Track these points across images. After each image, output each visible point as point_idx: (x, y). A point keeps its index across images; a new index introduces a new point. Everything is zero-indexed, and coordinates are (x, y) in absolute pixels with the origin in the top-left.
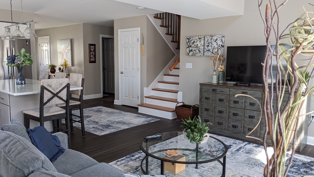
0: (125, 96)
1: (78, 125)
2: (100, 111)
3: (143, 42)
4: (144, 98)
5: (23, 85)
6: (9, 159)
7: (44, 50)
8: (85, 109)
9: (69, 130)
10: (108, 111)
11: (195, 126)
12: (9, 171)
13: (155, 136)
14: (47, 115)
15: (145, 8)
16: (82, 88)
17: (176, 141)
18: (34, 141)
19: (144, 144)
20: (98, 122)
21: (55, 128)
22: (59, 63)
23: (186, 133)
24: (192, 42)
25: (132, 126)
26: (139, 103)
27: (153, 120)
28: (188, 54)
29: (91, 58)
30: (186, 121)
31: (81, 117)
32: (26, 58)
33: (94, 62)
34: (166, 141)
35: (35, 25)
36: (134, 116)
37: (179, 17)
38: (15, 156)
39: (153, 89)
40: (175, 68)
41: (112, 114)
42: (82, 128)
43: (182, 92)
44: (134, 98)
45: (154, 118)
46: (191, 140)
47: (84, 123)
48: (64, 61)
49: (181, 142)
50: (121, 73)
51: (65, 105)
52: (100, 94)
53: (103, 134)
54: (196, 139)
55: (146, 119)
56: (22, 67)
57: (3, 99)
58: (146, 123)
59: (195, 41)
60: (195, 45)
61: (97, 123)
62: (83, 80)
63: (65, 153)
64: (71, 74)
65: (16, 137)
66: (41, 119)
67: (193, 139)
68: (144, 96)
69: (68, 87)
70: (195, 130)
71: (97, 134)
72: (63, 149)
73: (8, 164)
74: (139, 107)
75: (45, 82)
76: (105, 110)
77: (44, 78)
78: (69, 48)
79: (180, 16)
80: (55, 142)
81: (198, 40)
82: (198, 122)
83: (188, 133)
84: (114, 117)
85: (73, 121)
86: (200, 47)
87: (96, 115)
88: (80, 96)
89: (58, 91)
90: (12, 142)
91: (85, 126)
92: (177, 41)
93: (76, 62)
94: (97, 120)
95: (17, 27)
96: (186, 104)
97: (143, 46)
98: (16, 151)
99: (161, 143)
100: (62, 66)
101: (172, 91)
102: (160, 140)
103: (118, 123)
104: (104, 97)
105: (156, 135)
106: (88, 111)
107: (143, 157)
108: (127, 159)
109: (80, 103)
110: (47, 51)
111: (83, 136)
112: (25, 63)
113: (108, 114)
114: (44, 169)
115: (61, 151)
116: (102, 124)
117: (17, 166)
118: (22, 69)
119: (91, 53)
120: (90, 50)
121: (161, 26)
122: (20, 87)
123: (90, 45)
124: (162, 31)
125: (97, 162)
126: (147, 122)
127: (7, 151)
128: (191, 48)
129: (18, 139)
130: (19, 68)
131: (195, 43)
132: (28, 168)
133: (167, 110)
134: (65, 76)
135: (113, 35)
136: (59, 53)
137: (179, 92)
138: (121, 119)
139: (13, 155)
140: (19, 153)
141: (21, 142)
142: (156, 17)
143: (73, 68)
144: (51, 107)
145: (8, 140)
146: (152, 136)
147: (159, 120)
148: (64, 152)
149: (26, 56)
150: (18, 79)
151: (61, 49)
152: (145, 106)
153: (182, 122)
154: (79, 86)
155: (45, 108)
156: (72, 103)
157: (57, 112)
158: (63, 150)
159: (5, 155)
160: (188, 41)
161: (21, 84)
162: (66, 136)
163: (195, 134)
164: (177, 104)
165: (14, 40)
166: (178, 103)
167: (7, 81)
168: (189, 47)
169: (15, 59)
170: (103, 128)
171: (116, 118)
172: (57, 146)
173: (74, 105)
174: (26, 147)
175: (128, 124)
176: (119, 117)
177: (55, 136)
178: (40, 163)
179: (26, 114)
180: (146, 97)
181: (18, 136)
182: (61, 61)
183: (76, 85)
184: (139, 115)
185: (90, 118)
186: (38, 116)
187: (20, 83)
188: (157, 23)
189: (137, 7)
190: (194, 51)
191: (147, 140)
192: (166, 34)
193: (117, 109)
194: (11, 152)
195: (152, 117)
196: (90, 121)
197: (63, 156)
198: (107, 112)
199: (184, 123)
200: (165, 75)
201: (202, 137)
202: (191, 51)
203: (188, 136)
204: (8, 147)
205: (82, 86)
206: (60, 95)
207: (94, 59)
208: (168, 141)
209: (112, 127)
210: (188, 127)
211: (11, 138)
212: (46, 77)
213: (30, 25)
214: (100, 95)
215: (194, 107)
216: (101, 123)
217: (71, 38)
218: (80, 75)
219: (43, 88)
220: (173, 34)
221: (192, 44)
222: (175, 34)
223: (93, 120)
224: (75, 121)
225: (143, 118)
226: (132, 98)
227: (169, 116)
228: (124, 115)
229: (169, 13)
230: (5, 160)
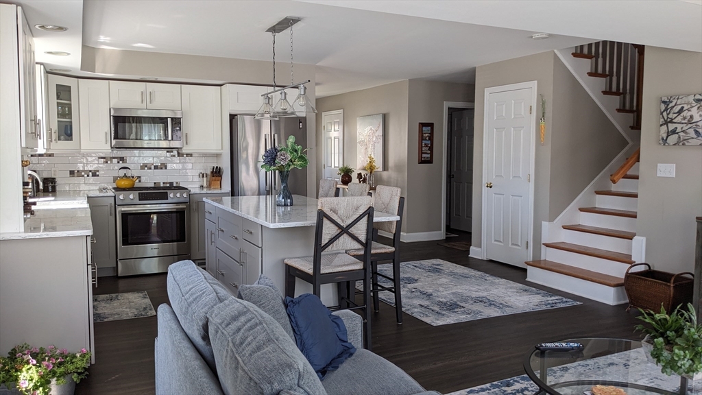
0: (495, 241)
1: (388, 297)
2: (436, 270)
3: (544, 113)
4: (543, 247)
5: (289, 207)
6: (239, 358)
7: (333, 138)
8: (406, 263)
9: (370, 306)
10: (455, 271)
11: (679, 331)
12: (238, 382)
13: (564, 345)
14: (327, 271)
15: (550, 35)
16: (398, 218)
17: (625, 362)
18: (296, 324)
19: (535, 362)
20: (432, 295)
21: (343, 298)
22: (359, 164)
23: (651, 347)
24: (677, 109)
25: (508, 312)
26: (530, 259)
27: (564, 302)
28: (665, 141)
29: (422, 153)
30: (652, 315)
31: (396, 280)
32: (295, 154)
33: (430, 161)
34: (596, 360)
35: (317, 88)
36: (516, 288)
37: (641, 49)
38: (250, 355)
39: (565, 227)
40: (626, 177)
41: (463, 279)
42: (396, 304)
43: (644, 239)
44: (518, 245)
45: (566, 298)
46: (664, 367)
47: (402, 293)
48: (369, 160)
49: (638, 367)
50: (487, 187)
51: (362, 253)
52: (439, 232)
53: (440, 323)
54: (679, 365)
55: (545, 299)
56: (288, 171)
57: (251, 233)
58: (544, 308)
59: (686, 107)
60: (685, 118)
61: (429, 296)
62: (402, 199)
63: (356, 356)
64: (378, 188)
65: (256, 313)
66: (315, 279)
67: (671, 366)
68: (543, 242)
69: (369, 214)
70: (678, 340)
71: (429, 322)
72: (353, 347)
73: (237, 368)
74: (530, 269)
75: (326, 203)
76: (448, 268)
77: (326, 196)
78: (380, 132)
79: (644, 46)
80: (337, 330)
81: (694, 103)
82: (687, 321)
83: (655, 347)
84: (467, 287)
85: (379, 288)
86: (698, 124)
87: (427, 279)
88: (395, 234)
89: (349, 222)
90: (249, 325)
91: (404, 300)
92: (635, 108)
93: (391, 162)
94: (430, 291)
95: (283, 94)
96: (655, 269)
97: (543, 124)
98: (254, 345)
99: (581, 363)
100: (364, 169)
101: (617, 234)
102: (576, 355)
103: (477, 300)
104: (448, 239)
105: (567, 342)
106: (412, 267)
107: (533, 391)
108: (493, 390)
109: (393, 249)
110: (336, 140)
111: (398, 321)
112: (294, 165)
113: (454, 278)
114: (301, 390)
115: (348, 352)
116: (441, 300)
117: (251, 376)
118: (288, 176)
119: (424, 142)
120: (422, 135)
121: (590, 74)
122: (282, 212)
123: (423, 125)
124: (593, 88)
125: (421, 388)
126: (549, 307)
127: (238, 342)
128: (671, 127)
129: (260, 318)
130: (284, 175)
131: (684, 114)
132: (271, 383)
133: (602, 281)
134: (367, 191)
135: (473, 101)
136: (360, 142)
137: (636, 237)
138: (485, 294)
139: (248, 350)
140: (259, 348)
141: (265, 326)
142: (579, 53)
143: (385, 174)
144: (335, 254)
145: (243, 319)
146: (557, 344)
147: (579, 303)
148: (354, 355)
149: (296, 151)
150: (279, 196)
151: (363, 135)
152: (543, 266)
153: (641, 317)
154: (393, 214)
155: (324, 255)
156: (378, 249)
157: (347, 265)
158: (352, 351)
159: (234, 349)
160: (663, 107)
161: (286, 205)
162: (358, 319)
163: (677, 351)
164: (631, 267)
165: (277, 119)
166: (633, 264)
167: (263, 198)
168: (666, 123)
169: (276, 156)
170: (442, 309)
171: (471, 288)
172: (340, 339)
173: (381, 253)
174: (272, 337)
175: (501, 306)
176: (479, 287)
177: (338, 318)
178: (294, 376)
179: (289, 266)
180: (547, 245)
181: (263, 312)
182: (363, 159)
183: (386, 210)
184: (527, 288)
185: (416, 285)
186: (311, 272)
187: (283, 204)
188: (580, 70)
189: (529, 35)
190: (681, 134)
191: (542, 353)
192: (605, 93)
193: (475, 269)
194: (244, 345)
195: (560, 296)
196: (414, 290)
197: (351, 364)
198: (451, 274)
199: (647, 320)
200: (598, 193)
201: (697, 363)
202: (674, 132)
203: (657, 356)
204: (240, 334)
205: (400, 213)
206: (353, 230)
207: (429, 156)
208: (602, 360)
209: (462, 309)
210: (657, 331)
211: (249, 316)
212: (330, 193)
213: (305, 88)
214: (440, 235)
215: (679, 278)
216: (438, 297)
217: (384, 112)
218: (396, 188)
219: (322, 215)
220: (624, 93)
221: (676, 115)
222: (628, 91)
223: (422, 290)
224: (384, 289)
225: (539, 297)
226: (513, 244)
227: (608, 296)
228: (492, 283)
229: (612, 43)
230: (233, 359)
